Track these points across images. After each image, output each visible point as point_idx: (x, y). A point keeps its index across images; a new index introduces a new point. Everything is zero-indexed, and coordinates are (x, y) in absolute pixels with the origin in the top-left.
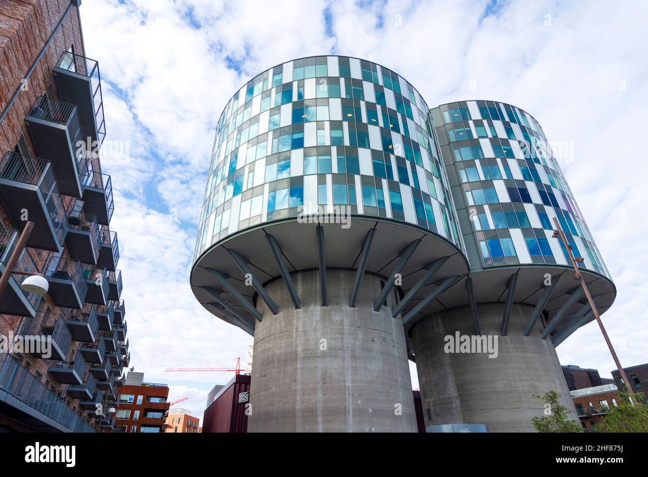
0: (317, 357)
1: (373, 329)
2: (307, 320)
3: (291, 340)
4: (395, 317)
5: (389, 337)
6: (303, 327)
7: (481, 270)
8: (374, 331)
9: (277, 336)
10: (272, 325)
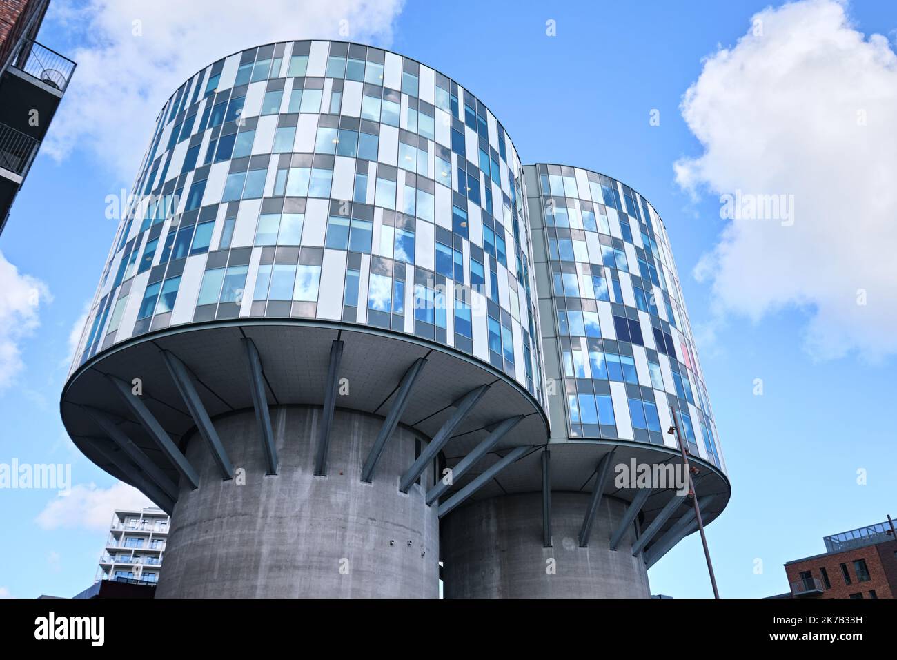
0: (295, 568)
1: (395, 524)
2: (286, 497)
3: (251, 532)
4: (429, 504)
5: (417, 540)
6: (277, 509)
7: (565, 441)
8: (395, 528)
9: (225, 520)
10: (217, 498)
